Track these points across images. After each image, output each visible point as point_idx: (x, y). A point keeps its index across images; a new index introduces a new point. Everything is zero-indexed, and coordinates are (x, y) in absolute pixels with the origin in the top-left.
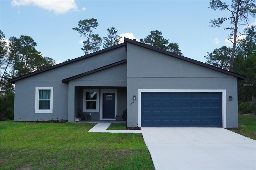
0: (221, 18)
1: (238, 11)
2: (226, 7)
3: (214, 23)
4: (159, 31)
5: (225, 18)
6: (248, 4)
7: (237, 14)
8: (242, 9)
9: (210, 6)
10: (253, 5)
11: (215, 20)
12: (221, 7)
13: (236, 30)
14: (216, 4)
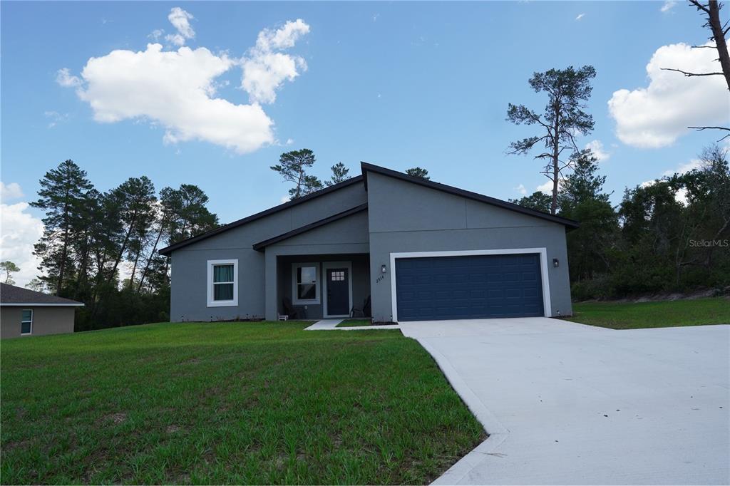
0: (528, 138)
1: (557, 125)
2: (535, 118)
3: (516, 148)
4: (423, 168)
5: (536, 138)
6: (574, 114)
7: (556, 130)
8: (563, 122)
9: (508, 117)
10: (582, 114)
11: (518, 142)
12: (528, 119)
13: (555, 157)
14: (518, 113)
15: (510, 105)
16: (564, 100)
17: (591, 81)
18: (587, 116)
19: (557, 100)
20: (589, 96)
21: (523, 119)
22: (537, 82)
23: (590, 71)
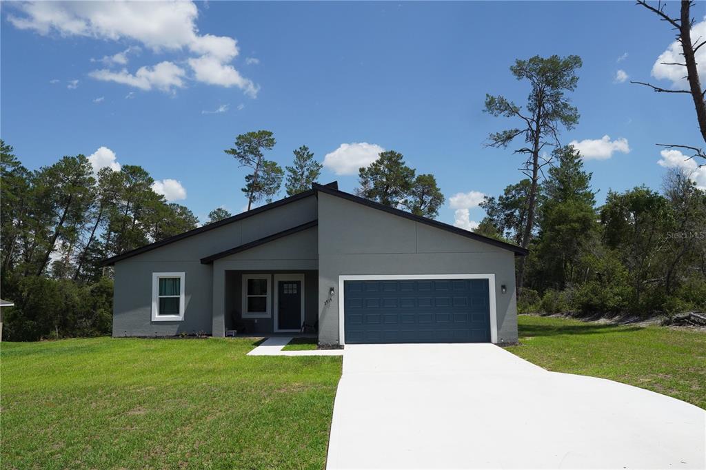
0: (508, 129)
1: (539, 117)
2: (514, 111)
3: (495, 139)
4: (397, 151)
5: (516, 131)
6: (558, 106)
7: (537, 123)
8: (547, 115)
9: (485, 108)
10: (566, 106)
11: (497, 134)
12: (506, 112)
13: (535, 154)
14: (496, 105)
15: (488, 95)
16: (548, 91)
17: (577, 71)
18: (571, 109)
19: (540, 90)
20: (576, 86)
21: (502, 111)
22: (519, 70)
23: (576, 61)
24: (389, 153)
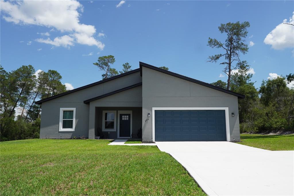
0: (217, 54)
1: (231, 49)
2: (221, 45)
3: (211, 59)
4: (166, 67)
5: (221, 55)
6: (239, 44)
7: (230, 51)
8: (234, 48)
9: (208, 44)
10: (243, 44)
11: (212, 56)
12: (217, 46)
13: (230, 64)
14: (213, 43)
15: (209, 38)
16: (234, 37)
17: (248, 29)
18: (245, 45)
19: (231, 37)
20: (246, 36)
21: (216, 45)
22: (222, 29)
23: (247, 24)
24: (163, 67)
